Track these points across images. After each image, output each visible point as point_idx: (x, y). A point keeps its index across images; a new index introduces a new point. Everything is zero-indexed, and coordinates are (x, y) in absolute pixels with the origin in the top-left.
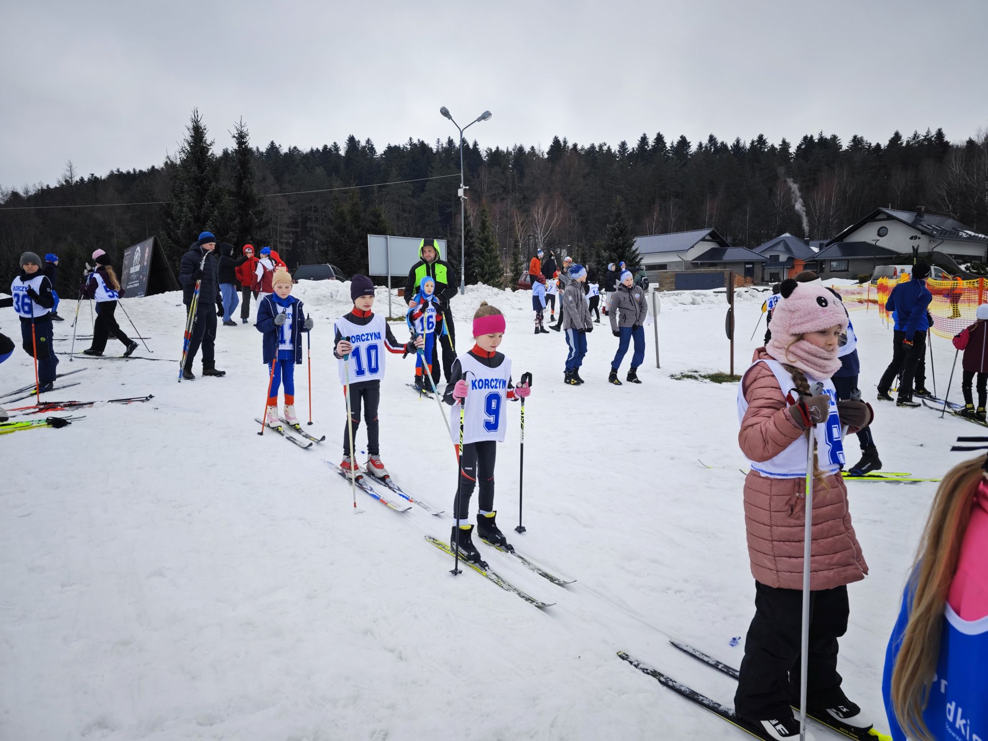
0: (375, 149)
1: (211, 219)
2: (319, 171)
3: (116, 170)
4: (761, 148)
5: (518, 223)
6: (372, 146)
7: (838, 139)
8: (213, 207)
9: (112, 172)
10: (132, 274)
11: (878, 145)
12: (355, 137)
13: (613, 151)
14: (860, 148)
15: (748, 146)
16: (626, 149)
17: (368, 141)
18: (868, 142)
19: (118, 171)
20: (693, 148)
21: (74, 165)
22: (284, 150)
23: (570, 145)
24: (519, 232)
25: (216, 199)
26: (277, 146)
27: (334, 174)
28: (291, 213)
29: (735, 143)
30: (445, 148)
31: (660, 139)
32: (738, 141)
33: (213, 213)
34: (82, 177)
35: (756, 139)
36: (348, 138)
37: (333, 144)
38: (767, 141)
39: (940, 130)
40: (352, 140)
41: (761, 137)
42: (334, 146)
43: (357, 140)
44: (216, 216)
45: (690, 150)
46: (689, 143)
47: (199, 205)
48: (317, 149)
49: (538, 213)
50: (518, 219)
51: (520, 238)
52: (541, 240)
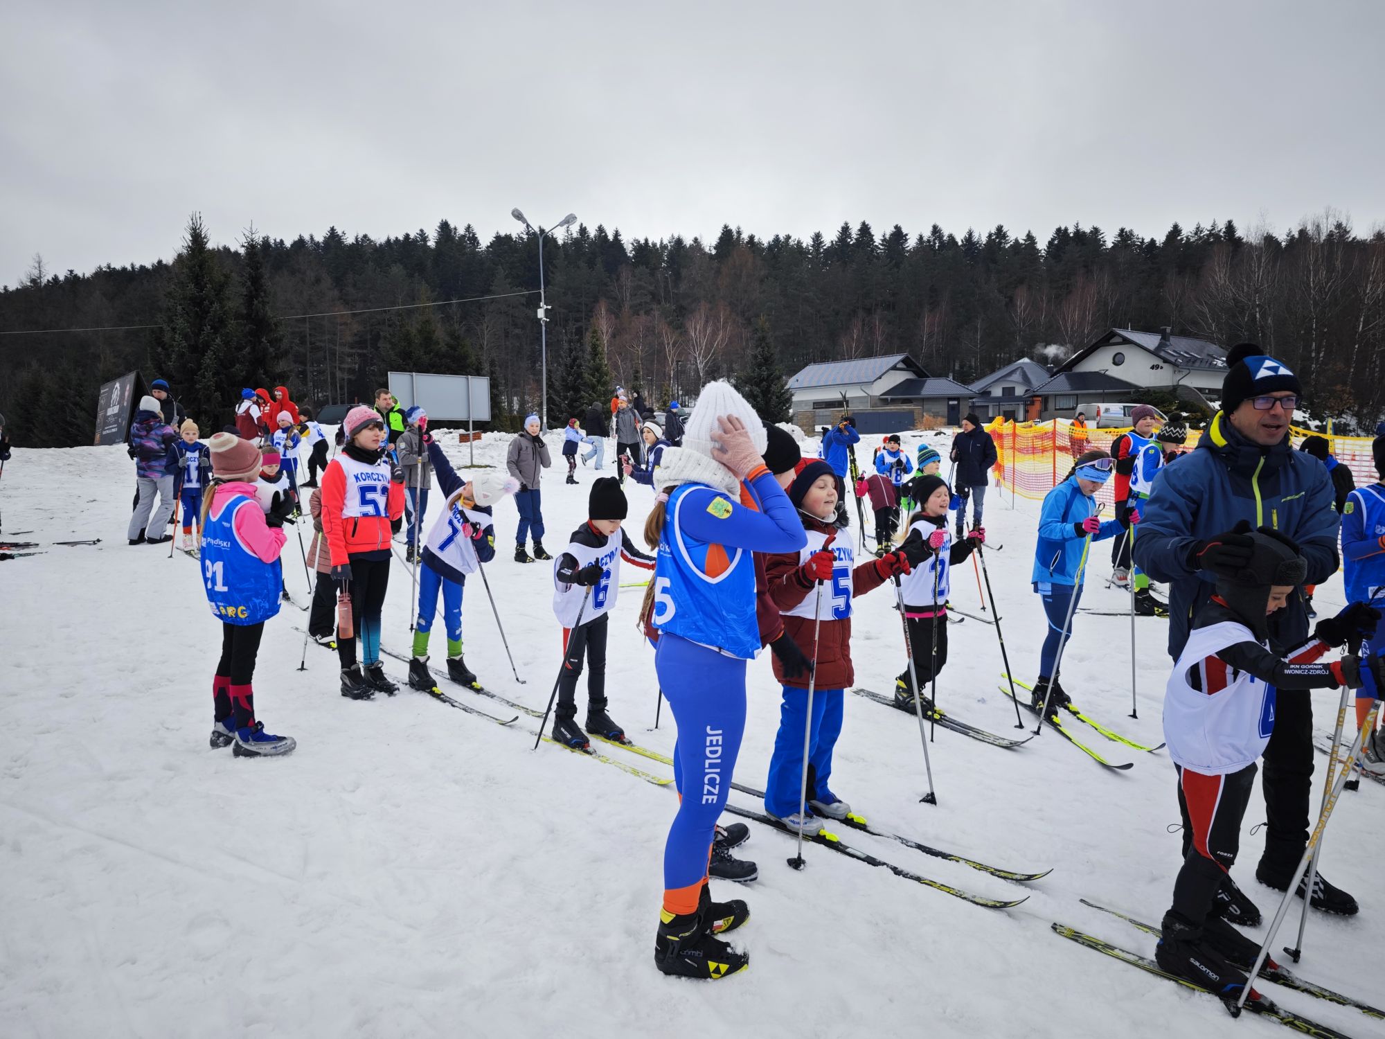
0: (479, 238)
1: (212, 348)
2: (397, 270)
3: (105, 265)
4: (1001, 243)
5: (669, 344)
6: (474, 234)
7: (1101, 232)
8: (215, 333)
9: (100, 267)
10: (109, 416)
11: (1153, 241)
12: (449, 223)
13: (804, 245)
14: (1129, 245)
15: (984, 240)
16: (821, 243)
17: (468, 228)
18: (1140, 236)
19: (109, 267)
20: (912, 243)
21: (44, 261)
22: (349, 240)
23: (745, 237)
24: (670, 358)
25: (219, 325)
26: (340, 233)
27: (417, 274)
29: (967, 236)
30: (575, 239)
31: (865, 229)
32: (970, 234)
33: (215, 341)
34: (55, 276)
35: (994, 231)
36: (439, 225)
37: (419, 232)
38: (1008, 234)
39: (1230, 222)
40: (445, 226)
41: (1000, 229)
42: (420, 235)
43: (452, 226)
44: (218, 345)
45: (907, 245)
46: (907, 235)
47: (197, 331)
48: (397, 238)
49: (696, 329)
50: (668, 338)
51: (672, 364)
52: (701, 366)
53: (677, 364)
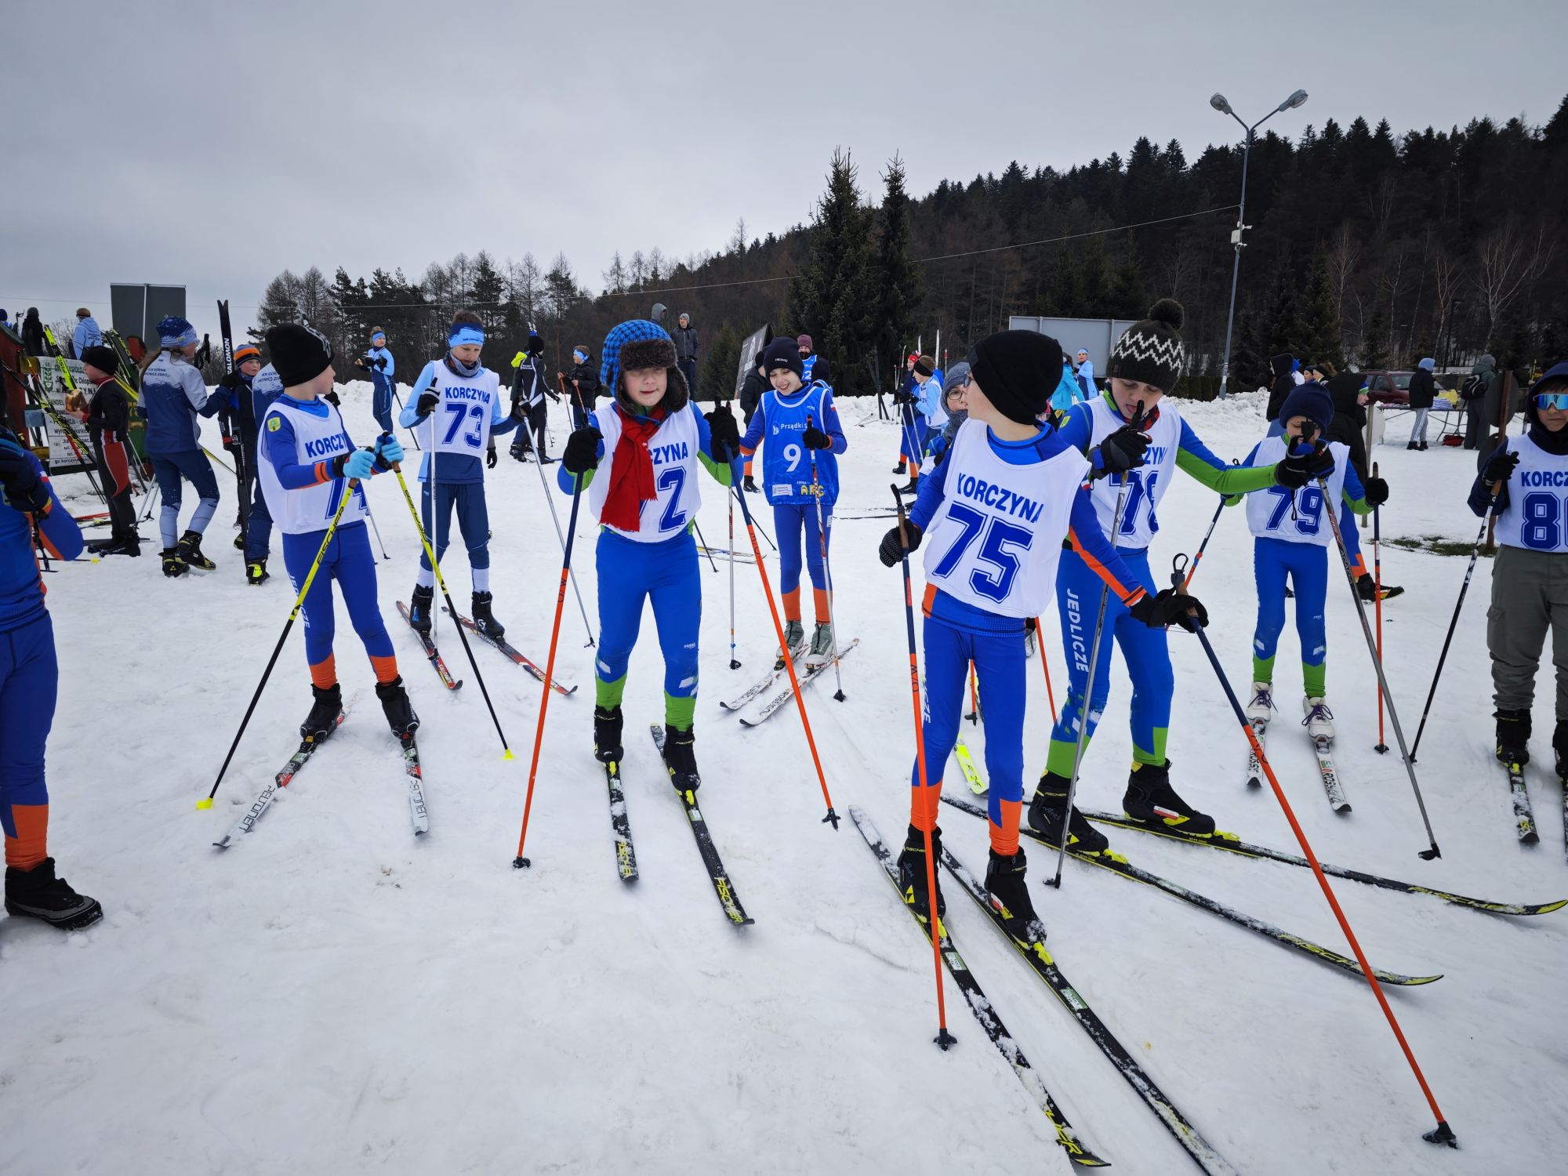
0: (1184, 157)
1: (841, 298)
2: (1078, 205)
5: (1443, 277)
6: (1179, 152)
8: (847, 280)
12: (1148, 140)
17: (1173, 145)
21: (746, 224)
22: (1030, 174)
24: (1442, 297)
25: (851, 271)
26: (1021, 168)
27: (1100, 209)
28: (1024, 276)
30: (1319, 141)
33: (845, 290)
34: (757, 239)
36: (1135, 144)
37: (1110, 156)
40: (1143, 145)
42: (1111, 160)
43: (1152, 145)
44: (848, 294)
47: (830, 279)
48: (1084, 167)
49: (1492, 253)
50: (1444, 267)
51: (1445, 306)
52: (1493, 308)
53: (1453, 305)
